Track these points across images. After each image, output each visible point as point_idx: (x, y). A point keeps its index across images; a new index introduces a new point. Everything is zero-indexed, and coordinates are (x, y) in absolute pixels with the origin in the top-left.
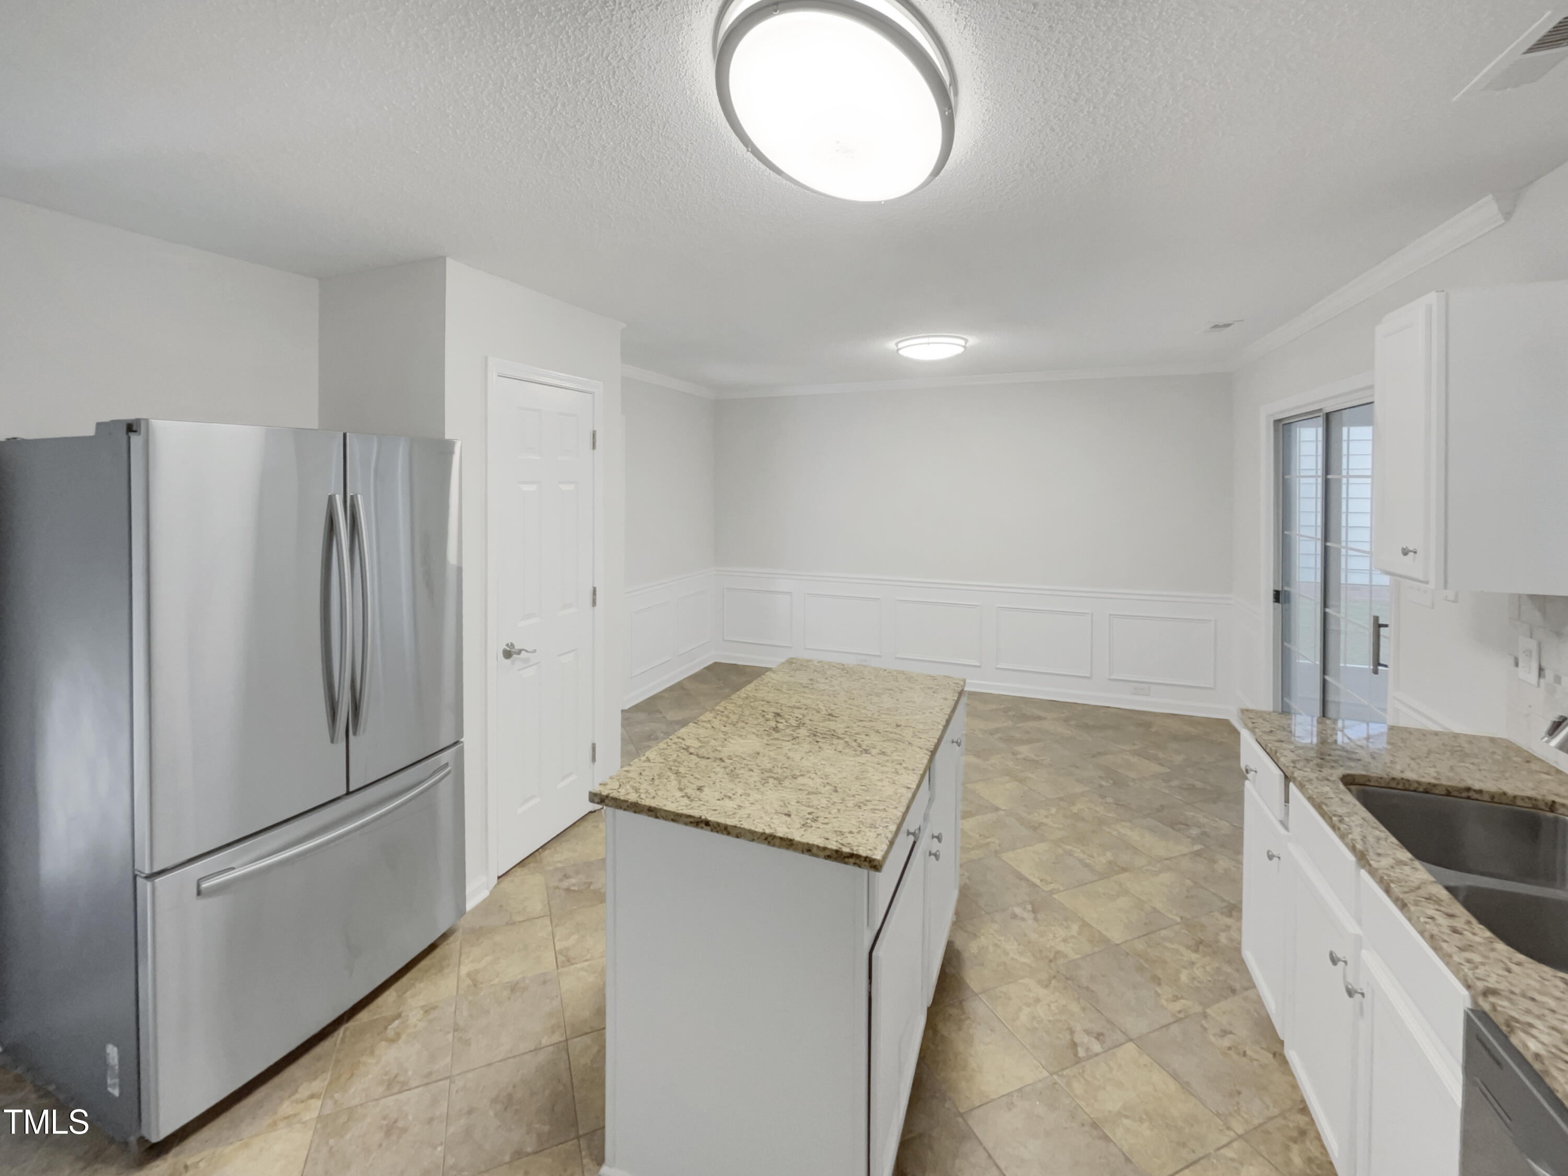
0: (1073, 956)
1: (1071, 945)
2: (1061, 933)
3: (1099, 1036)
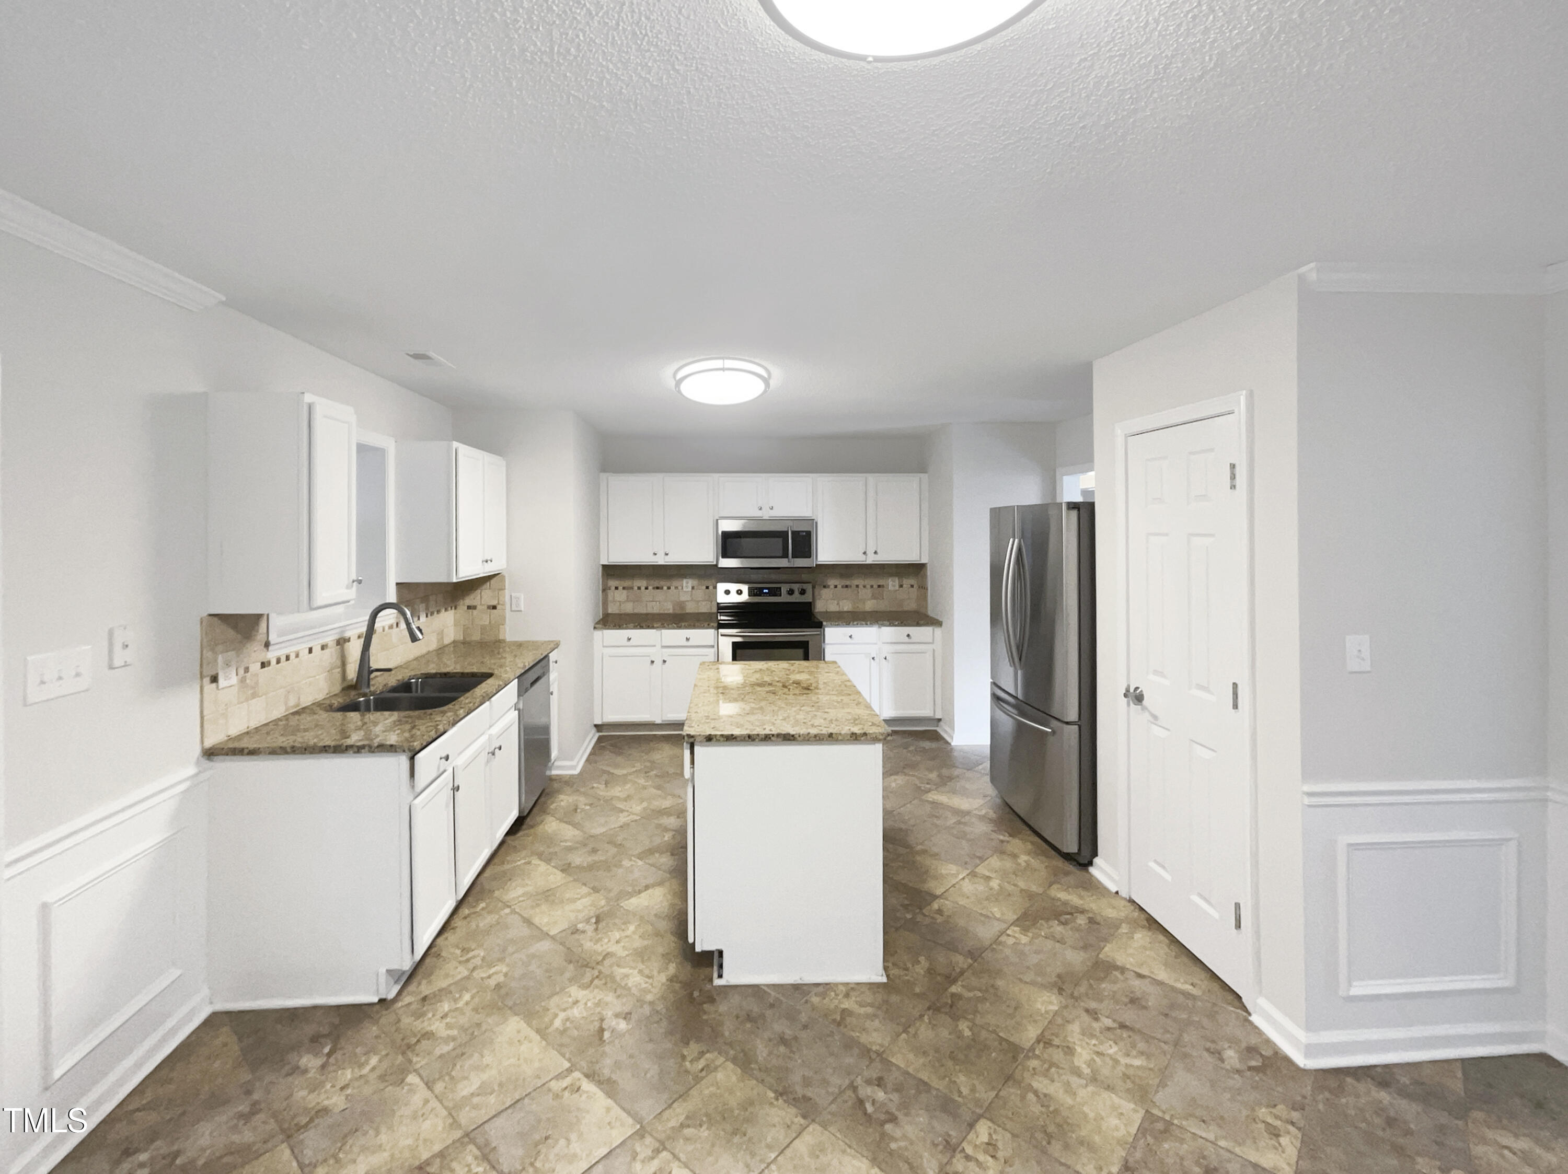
0: (573, 989)
1: (570, 1000)
2: (576, 1011)
3: (576, 932)
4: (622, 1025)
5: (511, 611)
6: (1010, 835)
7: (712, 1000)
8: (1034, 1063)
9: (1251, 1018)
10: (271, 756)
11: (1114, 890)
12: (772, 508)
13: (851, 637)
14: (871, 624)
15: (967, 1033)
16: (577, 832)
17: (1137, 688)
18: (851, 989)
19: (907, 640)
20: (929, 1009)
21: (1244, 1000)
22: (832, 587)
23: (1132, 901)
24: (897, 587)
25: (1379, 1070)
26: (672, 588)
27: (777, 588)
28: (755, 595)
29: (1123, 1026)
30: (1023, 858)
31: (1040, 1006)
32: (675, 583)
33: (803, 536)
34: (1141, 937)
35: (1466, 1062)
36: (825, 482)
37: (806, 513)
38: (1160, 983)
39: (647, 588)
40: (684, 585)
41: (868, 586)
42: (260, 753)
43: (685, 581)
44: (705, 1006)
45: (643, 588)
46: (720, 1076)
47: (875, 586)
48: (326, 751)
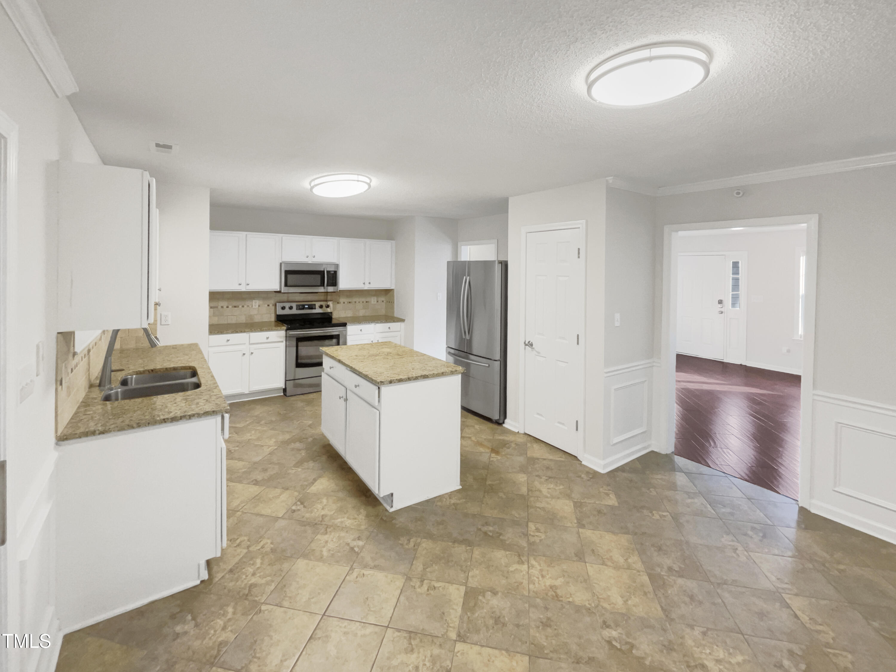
0: (319, 537)
1: (322, 542)
2: (331, 545)
3: (294, 511)
4: (361, 543)
5: (161, 325)
6: (466, 418)
7: (394, 519)
8: (532, 499)
9: (582, 463)
10: (119, 433)
11: (517, 432)
12: (314, 257)
13: (361, 330)
14: (371, 323)
15: (504, 497)
16: (243, 463)
17: (529, 342)
18: (451, 495)
19: (389, 330)
20: (485, 493)
21: (578, 458)
22: (342, 303)
23: (525, 434)
24: (376, 303)
25: (620, 468)
26: (245, 306)
27: (313, 304)
28: (300, 309)
29: (550, 478)
30: (477, 427)
31: (523, 480)
32: (248, 303)
33: (333, 274)
34: (536, 446)
35: (638, 459)
36: (344, 242)
37: (334, 260)
38: (551, 460)
39: (228, 307)
40: (254, 304)
41: (361, 302)
42: (111, 431)
43: (254, 301)
44: (393, 521)
45: (225, 307)
46: (424, 545)
47: (365, 302)
48: (165, 422)
